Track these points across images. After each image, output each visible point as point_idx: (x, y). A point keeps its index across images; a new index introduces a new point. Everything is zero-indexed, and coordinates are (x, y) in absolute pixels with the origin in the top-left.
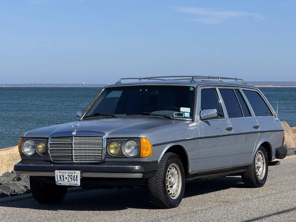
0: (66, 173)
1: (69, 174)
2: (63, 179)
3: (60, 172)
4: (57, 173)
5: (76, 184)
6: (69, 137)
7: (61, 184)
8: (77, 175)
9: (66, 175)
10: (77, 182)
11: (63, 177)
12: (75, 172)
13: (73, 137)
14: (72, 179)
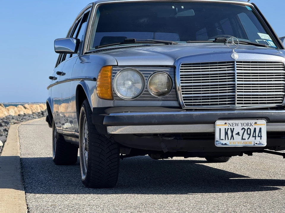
0: (238, 125)
1: (243, 127)
2: (232, 136)
3: (225, 123)
4: (221, 125)
5: (260, 144)
6: (225, 63)
7: (225, 144)
8: (260, 129)
9: (238, 129)
10: (261, 141)
11: (232, 132)
12: (256, 123)
13: (236, 63)
14: (250, 134)
